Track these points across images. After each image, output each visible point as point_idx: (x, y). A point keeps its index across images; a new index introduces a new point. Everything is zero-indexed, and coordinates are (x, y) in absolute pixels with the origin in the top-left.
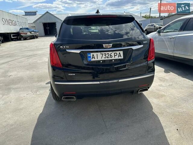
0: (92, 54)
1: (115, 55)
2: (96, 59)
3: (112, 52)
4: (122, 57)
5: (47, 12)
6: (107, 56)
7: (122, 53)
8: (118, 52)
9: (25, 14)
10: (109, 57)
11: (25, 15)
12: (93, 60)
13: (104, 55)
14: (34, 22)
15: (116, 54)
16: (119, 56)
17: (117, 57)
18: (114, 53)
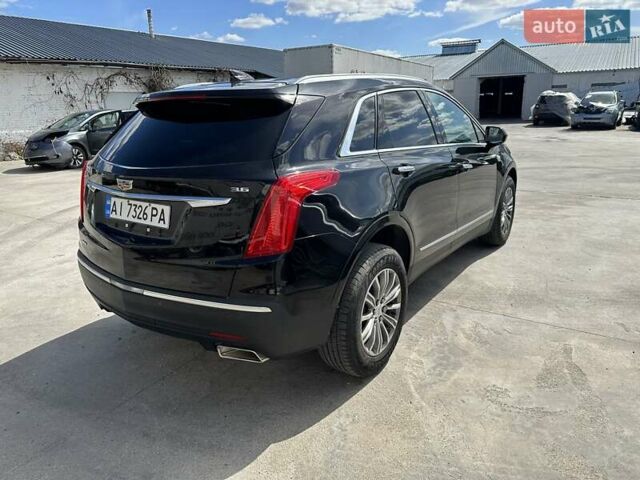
0: (113, 199)
1: (152, 215)
2: (118, 217)
3: (147, 204)
4: (166, 226)
5: (503, 42)
6: (138, 211)
7: (167, 209)
8: (160, 207)
9: (441, 53)
10: (141, 216)
11: (442, 55)
12: (113, 216)
13: (133, 207)
14: (454, 78)
15: (155, 212)
16: (160, 219)
17: (155, 223)
18: (153, 208)
